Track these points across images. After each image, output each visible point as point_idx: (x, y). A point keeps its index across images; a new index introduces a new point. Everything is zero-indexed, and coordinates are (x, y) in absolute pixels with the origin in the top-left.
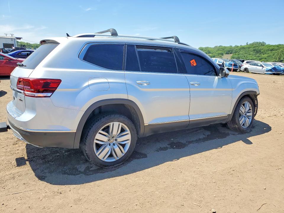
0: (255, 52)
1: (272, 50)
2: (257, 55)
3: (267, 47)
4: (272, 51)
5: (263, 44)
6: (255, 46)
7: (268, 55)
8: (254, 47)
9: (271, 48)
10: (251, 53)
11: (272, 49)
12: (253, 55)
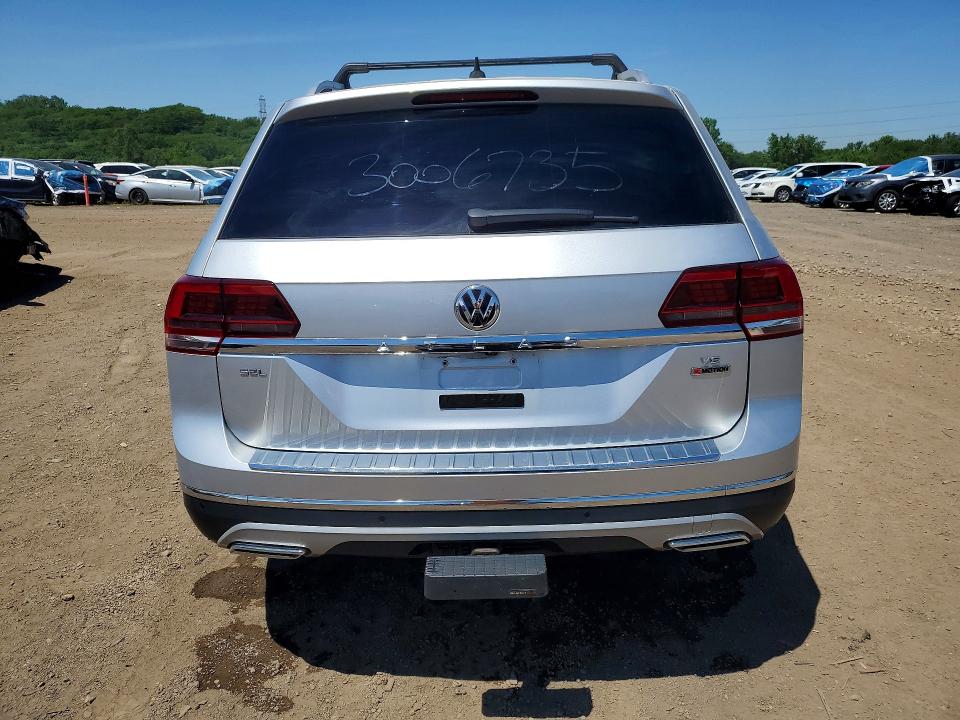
0: (38, 131)
1: (94, 126)
2: (51, 143)
3: (76, 117)
4: (93, 129)
5: (57, 104)
6: (29, 109)
7: (87, 143)
8: (29, 115)
9: (88, 119)
10: (25, 135)
11: (95, 123)
12: (34, 142)
